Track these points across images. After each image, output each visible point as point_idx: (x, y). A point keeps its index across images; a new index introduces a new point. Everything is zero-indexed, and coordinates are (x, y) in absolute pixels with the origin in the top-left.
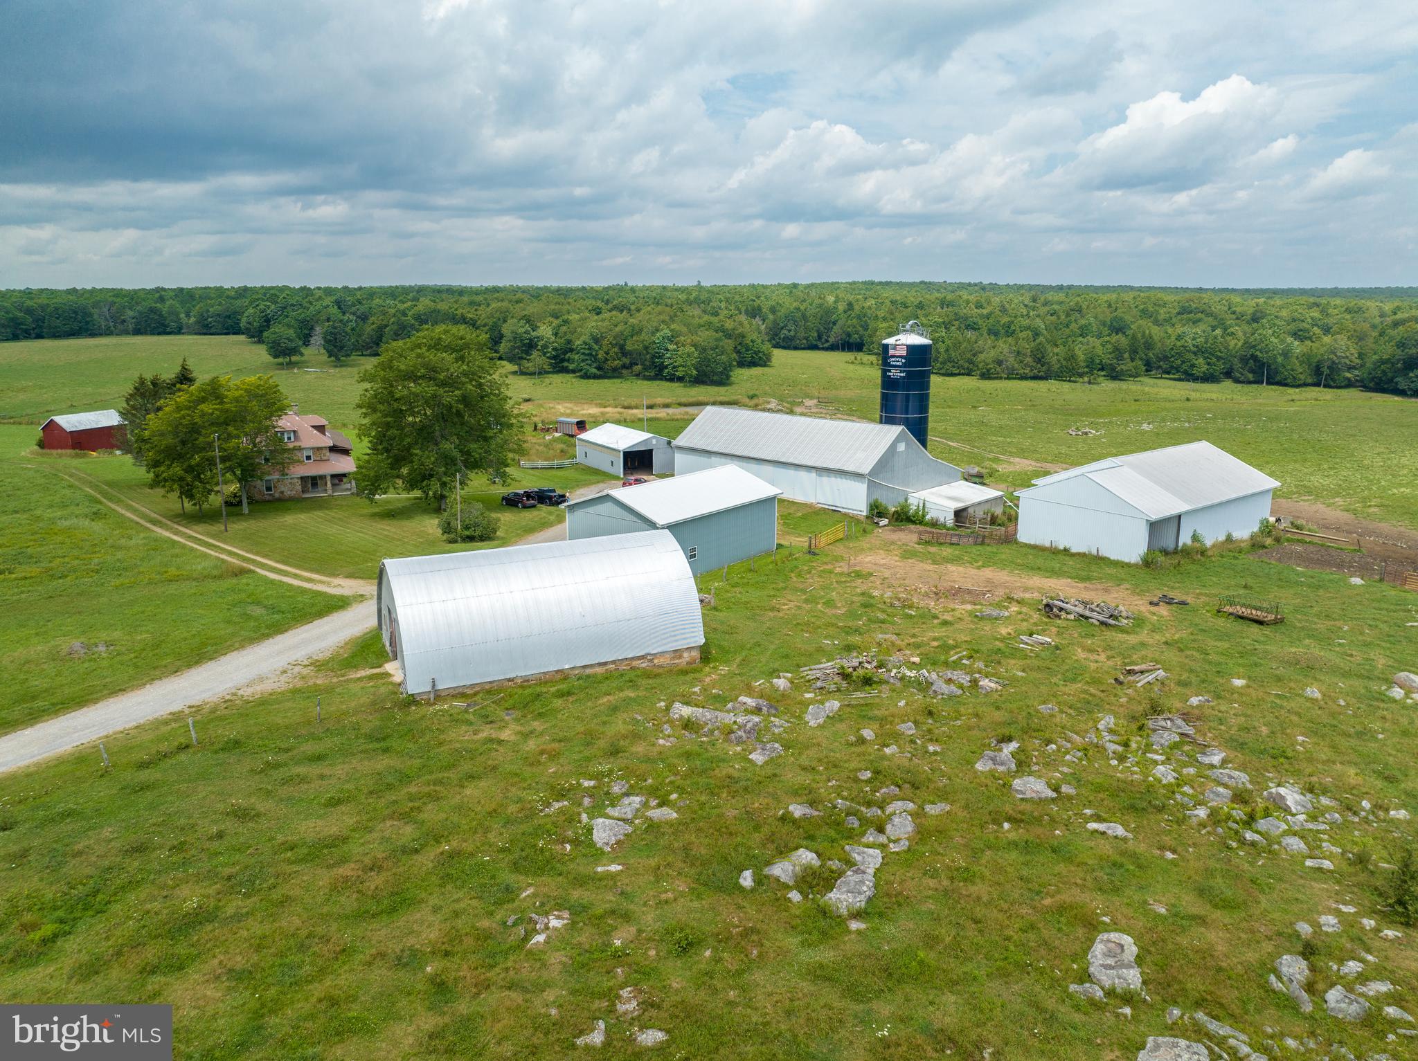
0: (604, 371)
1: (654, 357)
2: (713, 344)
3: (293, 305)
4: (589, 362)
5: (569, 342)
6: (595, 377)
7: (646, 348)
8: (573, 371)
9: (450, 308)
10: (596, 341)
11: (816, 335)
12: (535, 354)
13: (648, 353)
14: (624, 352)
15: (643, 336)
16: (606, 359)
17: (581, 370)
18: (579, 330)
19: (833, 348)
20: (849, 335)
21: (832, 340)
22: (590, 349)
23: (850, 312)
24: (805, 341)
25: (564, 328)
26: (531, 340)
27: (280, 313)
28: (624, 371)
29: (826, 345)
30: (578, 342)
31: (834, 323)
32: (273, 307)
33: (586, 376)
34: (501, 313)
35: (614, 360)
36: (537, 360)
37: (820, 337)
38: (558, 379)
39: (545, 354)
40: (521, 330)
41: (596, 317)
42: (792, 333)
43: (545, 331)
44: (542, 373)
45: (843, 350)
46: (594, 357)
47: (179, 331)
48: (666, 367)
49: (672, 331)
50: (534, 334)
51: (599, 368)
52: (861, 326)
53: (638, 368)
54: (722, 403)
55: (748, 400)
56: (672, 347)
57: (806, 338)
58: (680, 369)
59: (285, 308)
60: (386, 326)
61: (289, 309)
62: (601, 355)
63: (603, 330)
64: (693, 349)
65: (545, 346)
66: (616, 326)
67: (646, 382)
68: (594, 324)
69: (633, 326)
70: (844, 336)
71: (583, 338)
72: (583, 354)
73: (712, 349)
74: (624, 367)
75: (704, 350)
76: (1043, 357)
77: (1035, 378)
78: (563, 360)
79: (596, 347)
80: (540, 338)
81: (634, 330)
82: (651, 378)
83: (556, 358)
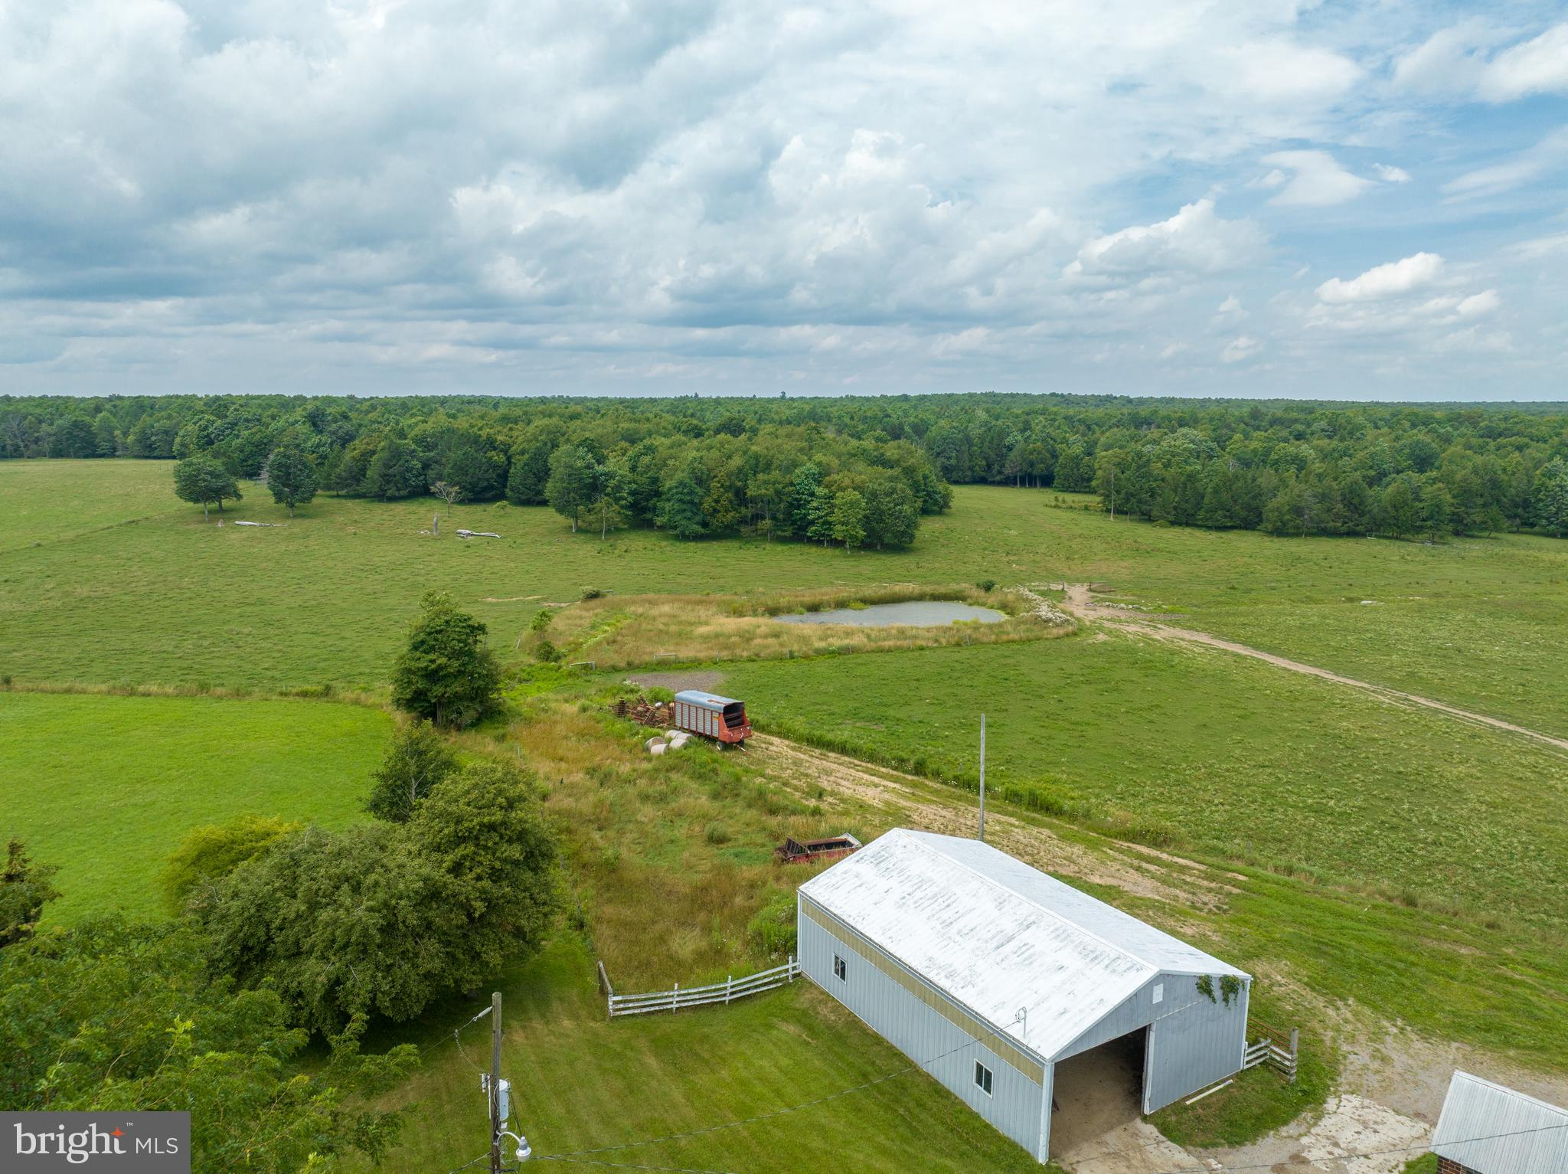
0: (712, 531)
1: (791, 506)
2: (887, 485)
3: (247, 420)
4: (689, 514)
5: (655, 481)
7: (778, 493)
8: (662, 528)
9: (472, 426)
10: (700, 482)
11: (984, 463)
12: (601, 503)
13: (781, 500)
14: (740, 497)
15: (775, 474)
16: (716, 511)
17: (676, 527)
18: (671, 462)
19: (1009, 482)
20: (1032, 464)
21: (1008, 470)
22: (691, 493)
23: (1028, 433)
24: (969, 473)
25: (646, 460)
26: (595, 478)
27: (227, 432)
28: (744, 529)
29: (998, 478)
30: (668, 484)
31: (1010, 448)
32: (219, 422)
33: (684, 537)
34: (549, 433)
35: (727, 511)
36: (606, 509)
37: (989, 466)
38: (638, 543)
39: (617, 500)
40: (579, 464)
41: (695, 443)
42: (953, 462)
43: (616, 465)
44: (613, 531)
45: (1023, 484)
46: (695, 506)
47: (112, 453)
48: (812, 523)
49: (819, 464)
50: (600, 468)
51: (705, 525)
52: (1048, 451)
53: (767, 523)
54: (936, 598)
55: (982, 593)
56: (820, 491)
57: (971, 469)
58: (838, 527)
59: (236, 424)
60: (373, 453)
61: (241, 425)
62: (708, 503)
63: (711, 464)
64: (857, 495)
65: (618, 488)
66: (730, 457)
67: (780, 548)
68: (694, 454)
69: (756, 457)
70: (1025, 467)
71: (679, 476)
72: (681, 501)
73: (888, 494)
74: (743, 521)
75: (874, 495)
76: (1361, 503)
77: (1351, 534)
78: (645, 510)
79: (699, 491)
80: (610, 475)
81: (760, 465)
82: (784, 540)
83: (632, 506)
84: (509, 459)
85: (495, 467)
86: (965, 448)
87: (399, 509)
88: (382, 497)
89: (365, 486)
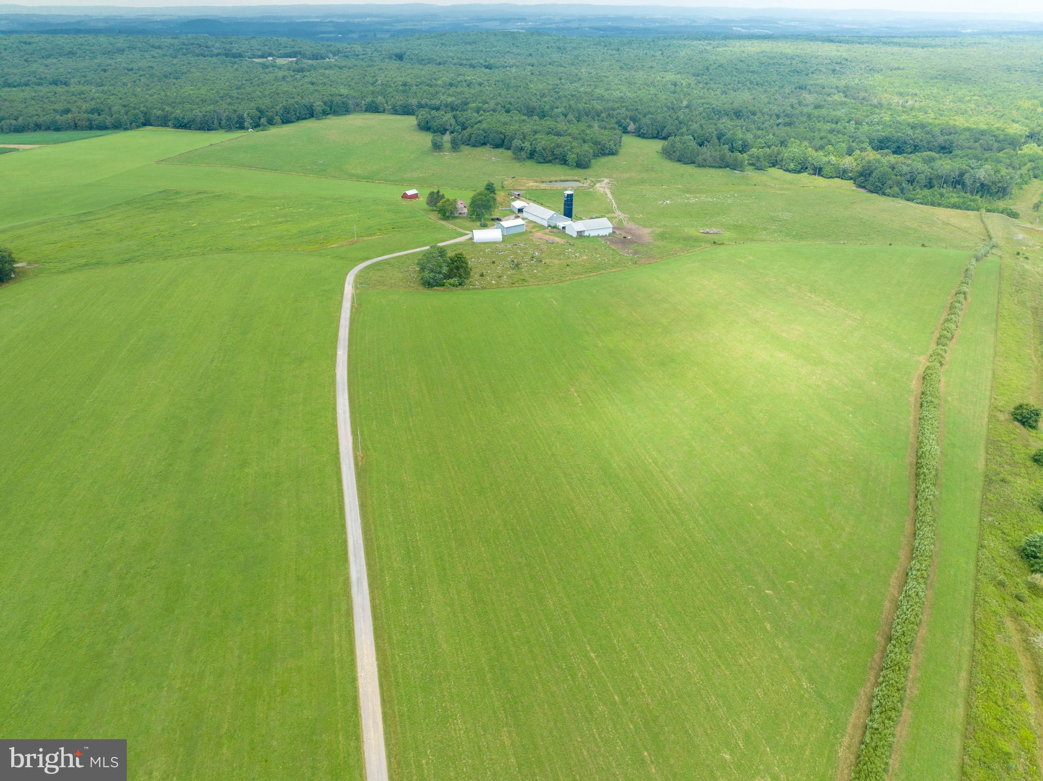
0: (546, 161)
1: (563, 156)
2: (584, 153)
3: (437, 117)
4: (541, 157)
5: (535, 148)
6: (544, 163)
7: (561, 153)
8: (535, 160)
10: (544, 150)
13: (561, 155)
14: (553, 153)
15: (561, 148)
16: (547, 157)
17: (538, 160)
21: (663, 135)
22: (541, 152)
25: (534, 142)
28: (553, 161)
30: (539, 148)
32: (429, 117)
33: (539, 163)
35: (549, 157)
36: (523, 154)
37: (658, 133)
38: (530, 163)
39: (526, 153)
42: (645, 131)
43: (527, 144)
44: (524, 160)
48: (567, 161)
50: (523, 145)
53: (558, 160)
56: (570, 153)
57: (652, 134)
58: (571, 162)
59: (434, 118)
61: (436, 119)
62: (545, 155)
63: (548, 144)
64: (577, 154)
65: (527, 149)
67: (560, 166)
72: (539, 153)
73: (583, 155)
74: (553, 159)
75: (580, 156)
78: (532, 156)
79: (543, 152)
80: (525, 147)
81: (558, 146)
82: (562, 164)
83: (530, 154)
84: (505, 136)
85: (501, 139)
86: (650, 127)
87: (479, 149)
88: (474, 146)
89: (471, 143)
